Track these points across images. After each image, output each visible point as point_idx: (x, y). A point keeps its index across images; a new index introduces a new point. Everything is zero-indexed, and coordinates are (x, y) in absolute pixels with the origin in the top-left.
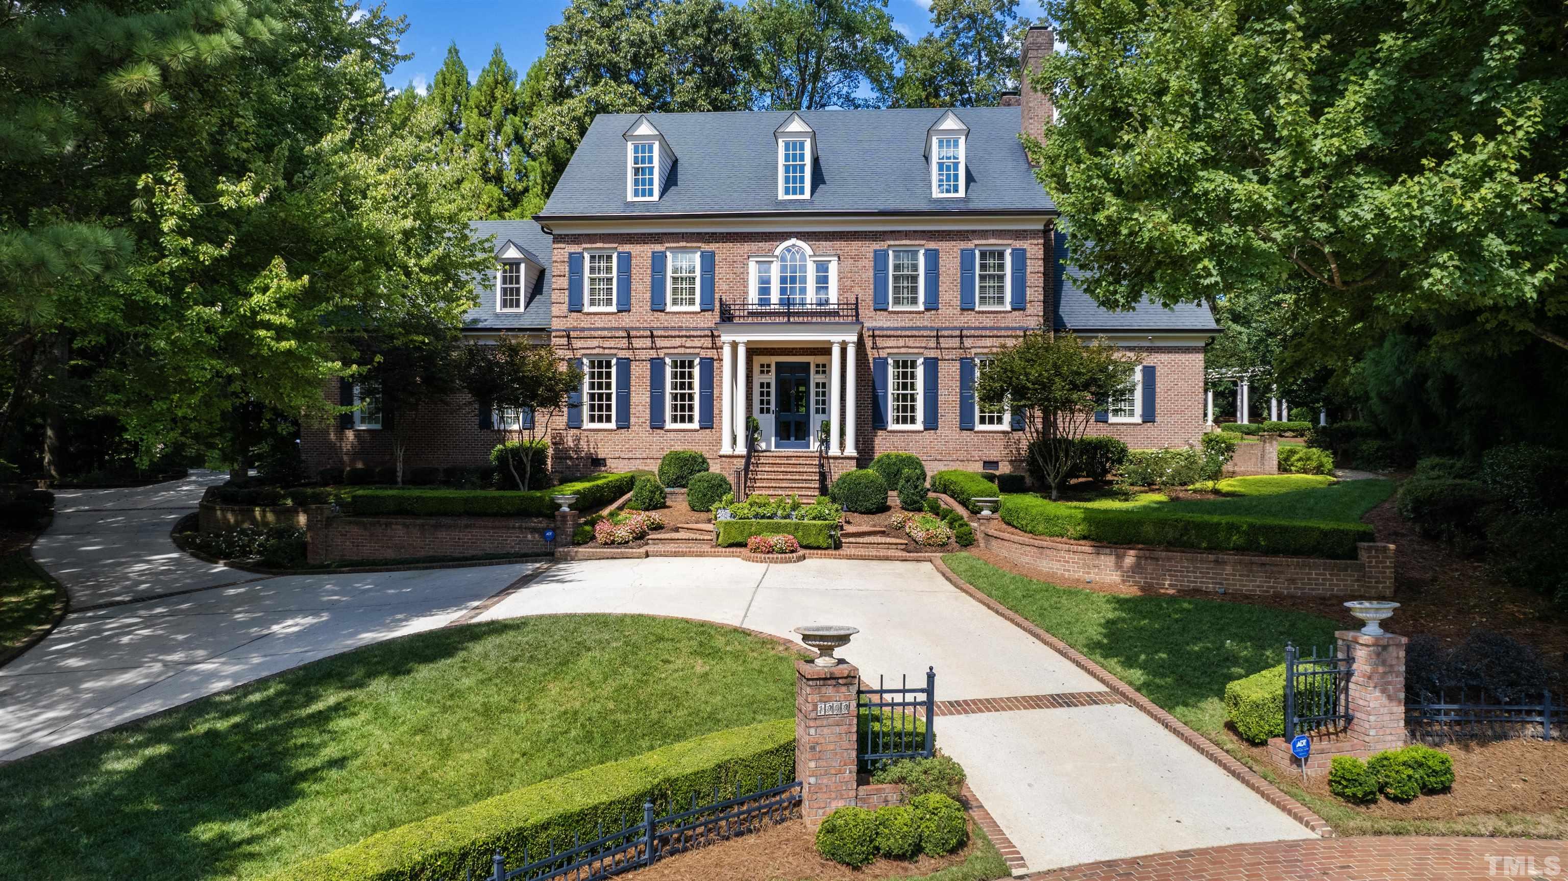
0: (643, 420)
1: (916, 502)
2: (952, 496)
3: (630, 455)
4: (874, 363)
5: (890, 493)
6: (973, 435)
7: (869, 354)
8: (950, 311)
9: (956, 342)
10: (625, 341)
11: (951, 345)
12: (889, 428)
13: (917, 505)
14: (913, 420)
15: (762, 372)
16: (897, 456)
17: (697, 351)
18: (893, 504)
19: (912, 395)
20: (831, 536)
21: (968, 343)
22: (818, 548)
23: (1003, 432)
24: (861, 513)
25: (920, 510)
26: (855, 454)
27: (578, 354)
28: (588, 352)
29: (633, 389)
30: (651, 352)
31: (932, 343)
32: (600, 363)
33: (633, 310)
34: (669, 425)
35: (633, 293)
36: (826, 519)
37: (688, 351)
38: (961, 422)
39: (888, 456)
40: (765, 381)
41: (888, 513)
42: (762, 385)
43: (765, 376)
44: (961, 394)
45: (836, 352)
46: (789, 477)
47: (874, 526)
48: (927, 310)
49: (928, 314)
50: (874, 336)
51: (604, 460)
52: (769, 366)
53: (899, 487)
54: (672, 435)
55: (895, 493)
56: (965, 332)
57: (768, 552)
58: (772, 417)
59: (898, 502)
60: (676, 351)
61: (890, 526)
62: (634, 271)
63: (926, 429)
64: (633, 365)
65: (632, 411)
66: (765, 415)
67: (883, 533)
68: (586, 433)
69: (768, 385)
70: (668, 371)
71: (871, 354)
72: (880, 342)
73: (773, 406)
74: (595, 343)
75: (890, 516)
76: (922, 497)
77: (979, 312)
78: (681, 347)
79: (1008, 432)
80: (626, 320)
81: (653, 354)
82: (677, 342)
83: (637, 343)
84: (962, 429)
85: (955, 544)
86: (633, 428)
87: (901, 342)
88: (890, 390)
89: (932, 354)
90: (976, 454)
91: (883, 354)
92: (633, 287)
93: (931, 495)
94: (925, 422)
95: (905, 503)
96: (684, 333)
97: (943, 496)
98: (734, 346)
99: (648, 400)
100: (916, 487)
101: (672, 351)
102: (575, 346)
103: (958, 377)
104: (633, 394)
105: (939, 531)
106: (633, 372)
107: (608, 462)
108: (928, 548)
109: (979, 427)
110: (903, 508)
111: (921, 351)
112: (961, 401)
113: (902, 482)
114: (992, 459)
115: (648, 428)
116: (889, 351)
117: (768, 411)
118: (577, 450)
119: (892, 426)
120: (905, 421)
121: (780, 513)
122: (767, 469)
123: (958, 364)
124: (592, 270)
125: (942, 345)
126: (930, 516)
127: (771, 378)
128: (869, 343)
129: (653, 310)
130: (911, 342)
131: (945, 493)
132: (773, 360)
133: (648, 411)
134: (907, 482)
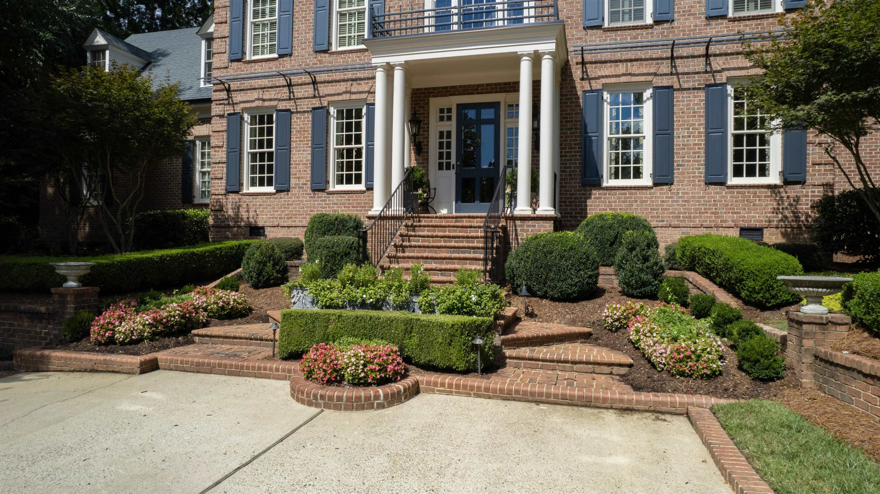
0: (303, 181)
1: (645, 284)
2: (706, 275)
3: (290, 223)
4: (585, 97)
5: (602, 270)
6: (724, 191)
7: (578, 86)
8: (691, 22)
9: (699, 65)
10: (286, 90)
11: (691, 69)
12: (605, 184)
13: (648, 289)
14: (638, 174)
15: (442, 119)
16: (614, 217)
17: (364, 96)
18: (607, 286)
19: (637, 140)
20: (475, 348)
21: (717, 63)
22: (449, 370)
23: (769, 187)
24: (553, 299)
25: (653, 297)
26: (551, 212)
27: (238, 109)
28: (248, 105)
29: (293, 145)
30: (314, 101)
31: (665, 68)
32: (262, 118)
33: (295, 53)
34: (334, 187)
35: (295, 34)
36: (471, 313)
37: (354, 97)
38: (708, 172)
39: (601, 217)
40: (445, 129)
41: (599, 301)
42: (441, 134)
43: (446, 123)
44: (707, 134)
45: (525, 67)
46: (453, 244)
47: (573, 322)
48: (657, 22)
49: (658, 29)
50: (583, 63)
51: (263, 228)
52: (449, 110)
53: (617, 259)
54: (335, 198)
55: (611, 270)
56: (713, 49)
57: (329, 382)
58: (452, 174)
59: (616, 282)
60: (340, 98)
61: (599, 323)
62: (297, 9)
63: (656, 184)
64: (294, 118)
65: (293, 171)
66: (444, 172)
67: (586, 337)
68: (245, 198)
69: (449, 133)
70: (333, 123)
71: (581, 86)
72: (593, 71)
73: (453, 161)
74: (255, 95)
75: (601, 306)
76: (656, 276)
77: (734, 20)
78: (346, 92)
79: (775, 186)
80: (287, 65)
81: (316, 103)
82: (342, 87)
83: (299, 92)
84: (708, 183)
85: (740, 376)
86: (293, 191)
87: (621, 69)
88: (606, 134)
89: (665, 82)
90: (729, 218)
91: (597, 85)
92: (296, 27)
93: (670, 273)
94: (655, 175)
95: (628, 284)
96: (350, 75)
97: (692, 275)
98: (389, 69)
99: (309, 157)
100: (646, 259)
101: (336, 98)
102: (235, 100)
103: (702, 112)
104: (293, 151)
105: (701, 343)
106: (294, 126)
107: (267, 231)
108: (679, 382)
109: (733, 181)
110: (623, 293)
111: (650, 78)
112: (707, 144)
113: (622, 251)
114: (753, 224)
115: (309, 191)
116: (604, 81)
117: (448, 167)
118: (237, 218)
119: (608, 182)
120: (626, 175)
121: (391, 298)
122: (426, 233)
123: (702, 95)
124: (256, 14)
125: (680, 70)
126: (675, 309)
127: (452, 126)
128: (577, 73)
129: (316, 52)
130: (635, 68)
131: (692, 269)
132: (454, 101)
133: (309, 171)
134: (632, 250)
